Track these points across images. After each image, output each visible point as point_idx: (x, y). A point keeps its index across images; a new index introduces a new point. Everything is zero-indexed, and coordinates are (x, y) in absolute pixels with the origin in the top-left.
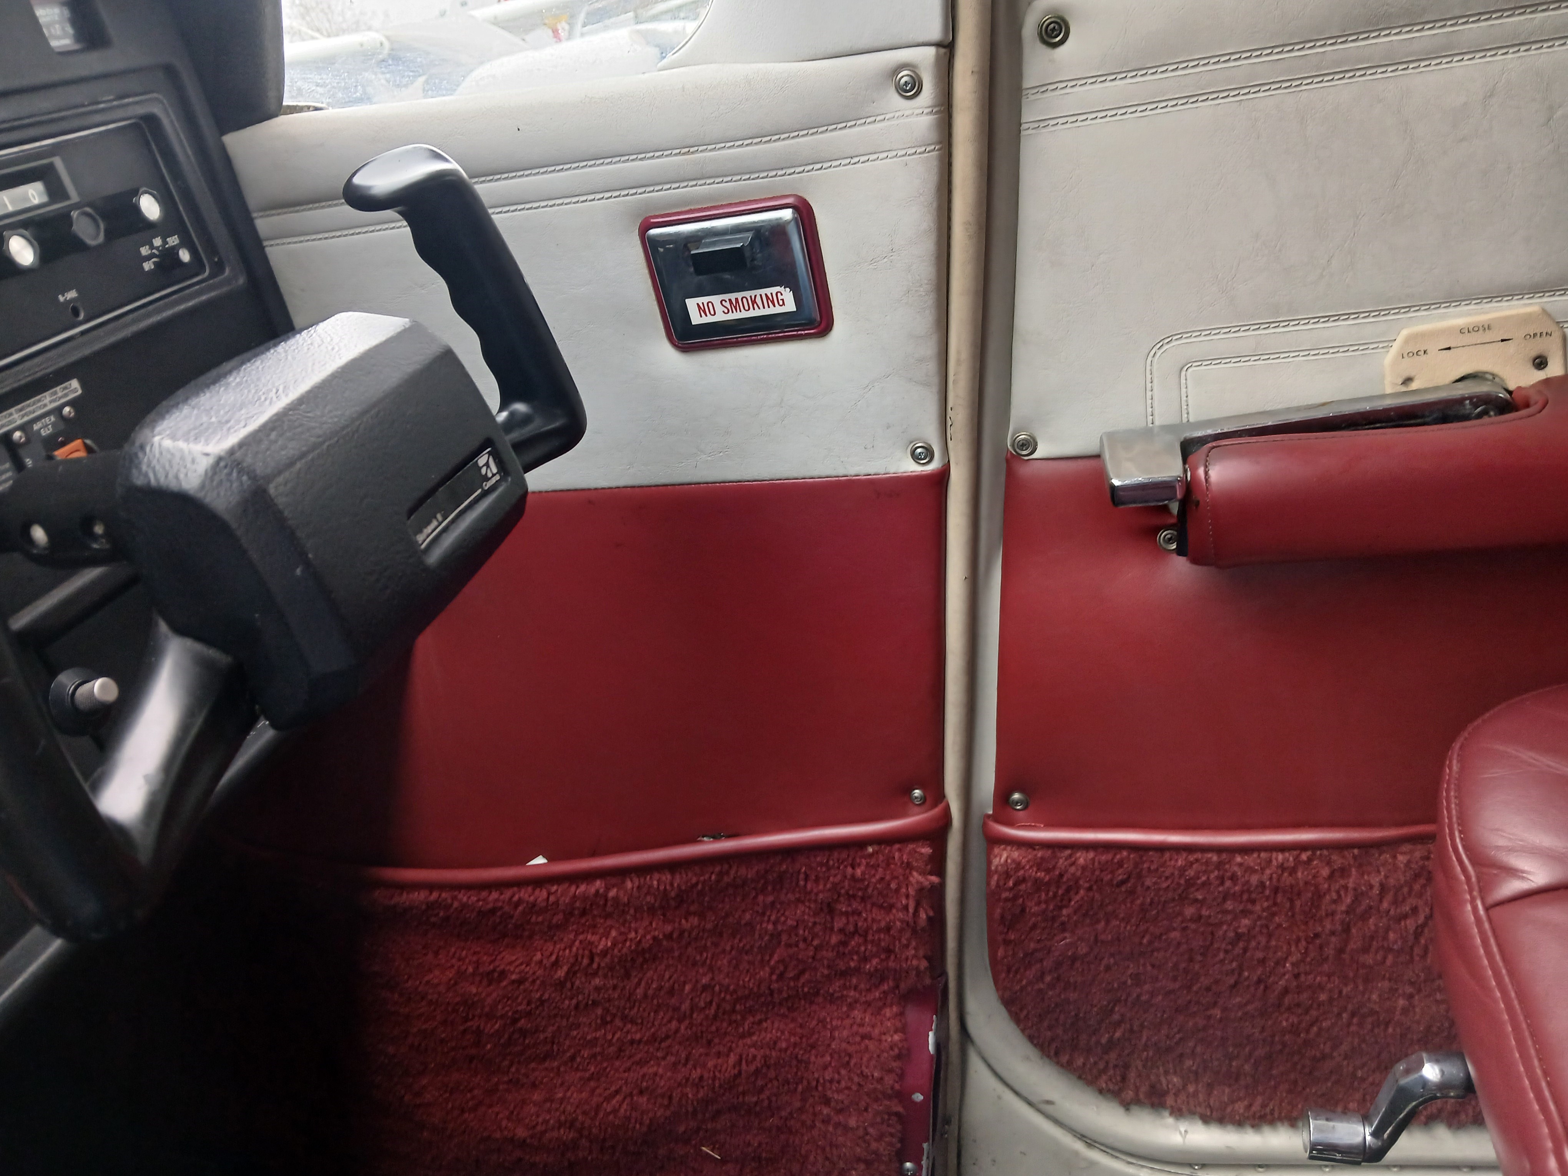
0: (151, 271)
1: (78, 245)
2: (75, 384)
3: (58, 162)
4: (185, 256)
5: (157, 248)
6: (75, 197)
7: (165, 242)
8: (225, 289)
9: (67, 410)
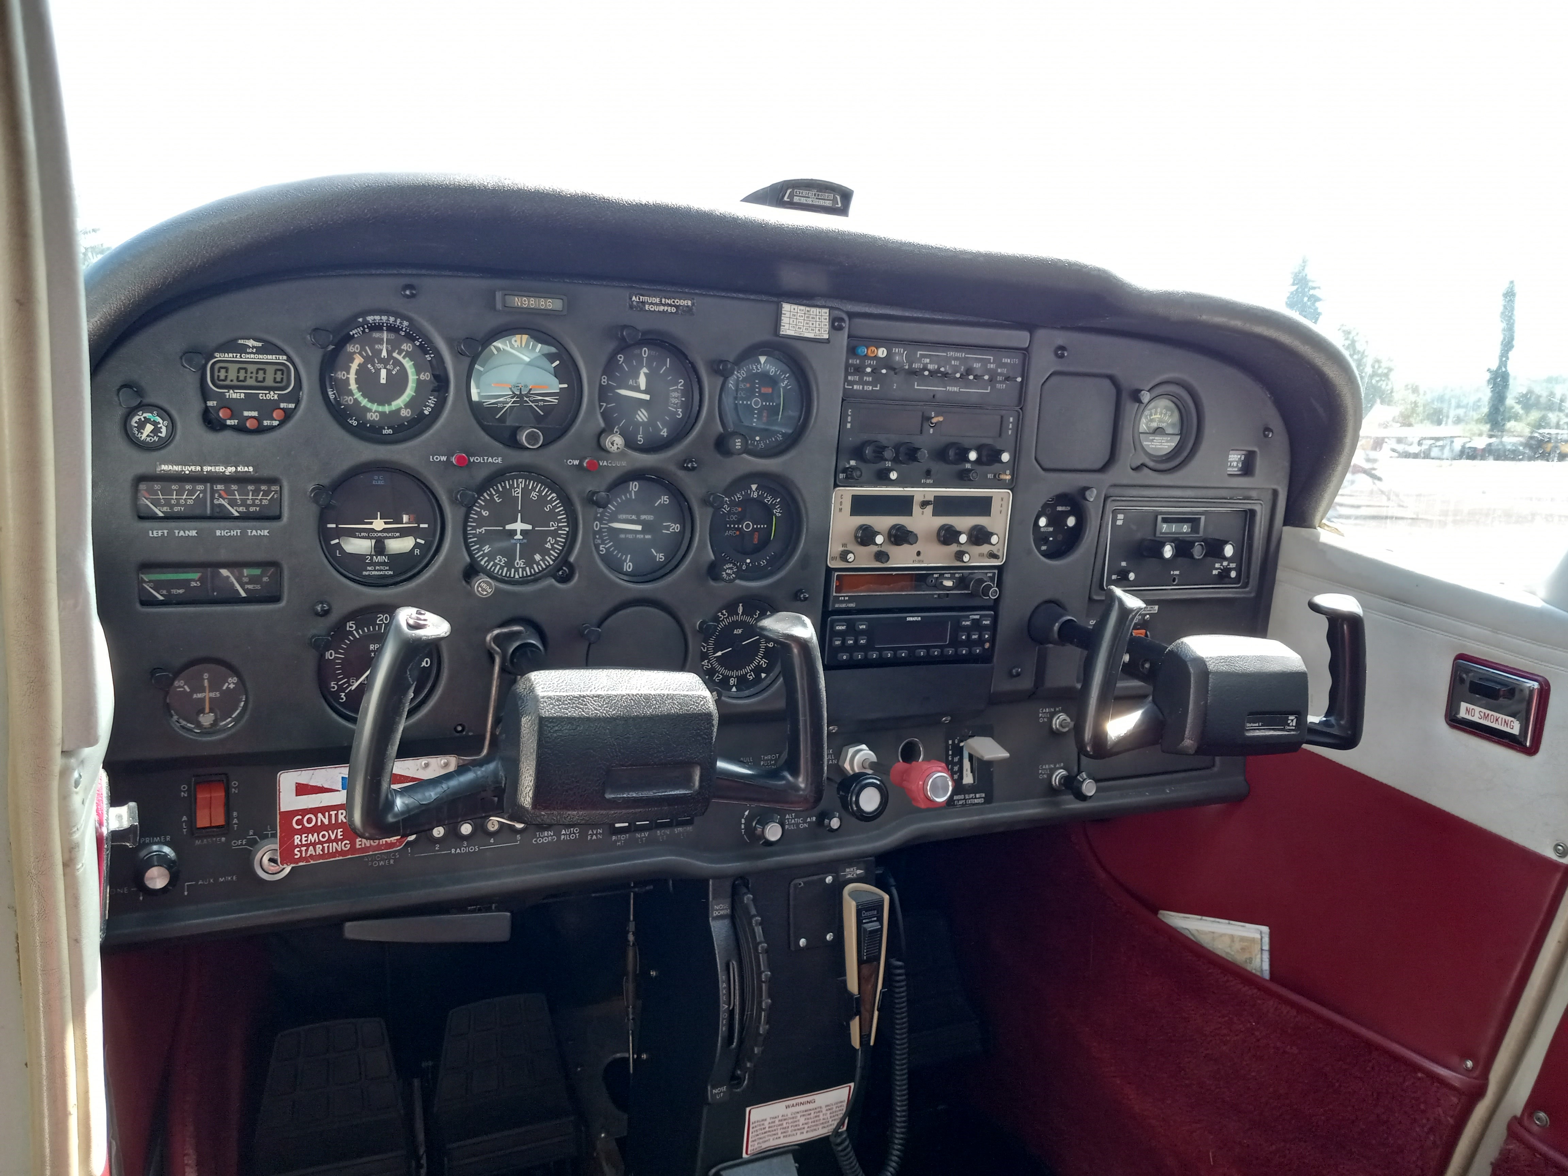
0: (1215, 575)
1: (1192, 556)
2: (1156, 607)
3: (1203, 518)
4: (1233, 574)
5: (1223, 566)
6: (1201, 534)
7: (1229, 565)
8: (1242, 596)
9: (1148, 616)
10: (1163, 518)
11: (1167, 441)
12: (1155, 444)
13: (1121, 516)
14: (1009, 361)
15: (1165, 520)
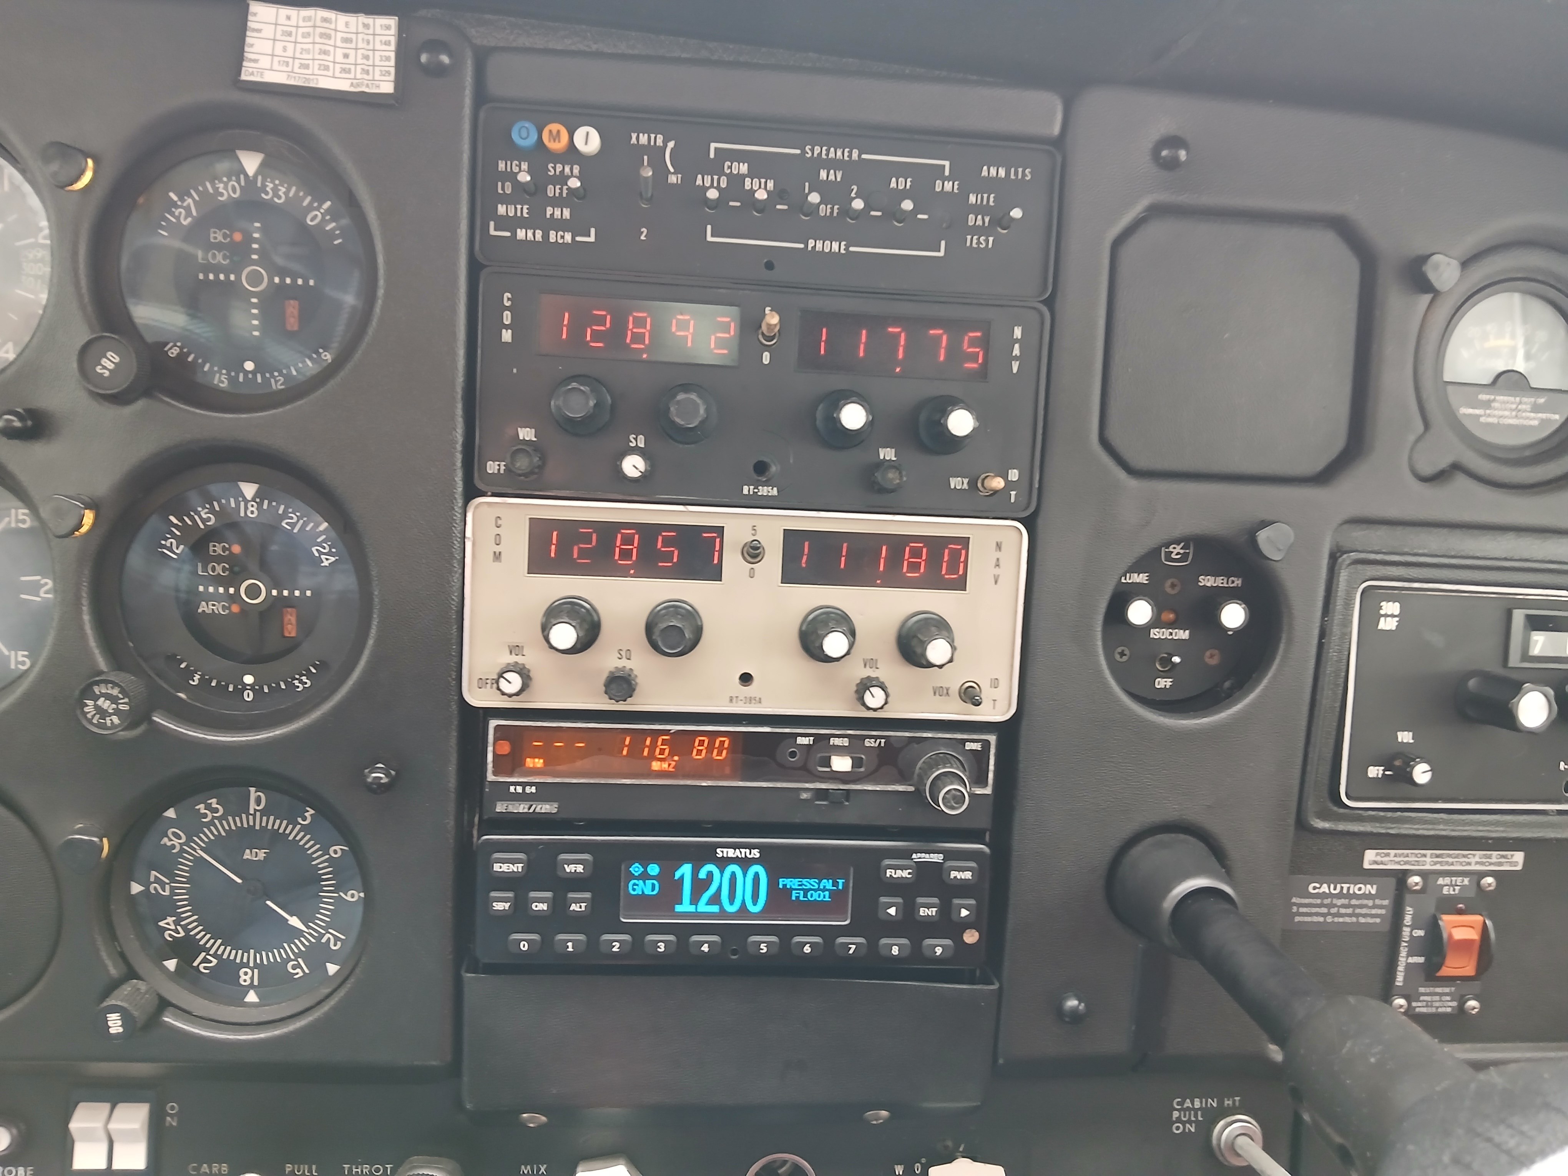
2: (1518, 857)
9: (1488, 882)
10: (1528, 617)
11: (1536, 409)
12: (1496, 413)
13: (1391, 608)
14: (1002, 173)
15: (1537, 624)
